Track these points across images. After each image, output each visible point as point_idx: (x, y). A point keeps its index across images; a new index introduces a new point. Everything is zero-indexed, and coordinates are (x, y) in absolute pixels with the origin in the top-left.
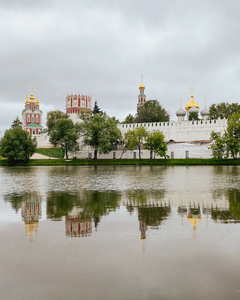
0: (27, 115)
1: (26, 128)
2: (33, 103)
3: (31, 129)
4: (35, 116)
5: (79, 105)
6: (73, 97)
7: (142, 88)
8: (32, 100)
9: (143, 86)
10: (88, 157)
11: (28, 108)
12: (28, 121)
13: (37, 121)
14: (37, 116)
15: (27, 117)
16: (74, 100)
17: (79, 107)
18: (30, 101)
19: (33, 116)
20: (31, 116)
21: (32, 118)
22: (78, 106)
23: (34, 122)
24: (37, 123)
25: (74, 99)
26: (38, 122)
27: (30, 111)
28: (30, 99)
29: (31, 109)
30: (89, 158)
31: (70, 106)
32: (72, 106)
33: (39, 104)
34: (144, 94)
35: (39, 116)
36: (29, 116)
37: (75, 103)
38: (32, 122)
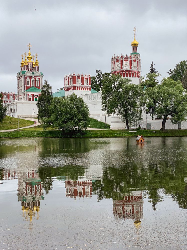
0: (26, 78)
1: (27, 94)
2: (31, 63)
3: (33, 95)
4: (35, 79)
5: (131, 68)
6: (123, 58)
7: (135, 44)
8: (30, 60)
9: (136, 43)
10: (145, 127)
11: (26, 70)
12: (27, 85)
13: (37, 85)
14: (37, 79)
15: (26, 80)
16: (125, 62)
17: (131, 70)
18: (28, 60)
19: (33, 79)
20: (31, 78)
21: (32, 81)
22: (129, 68)
23: (34, 86)
24: (37, 87)
25: (124, 60)
26: (39, 86)
27: (29, 73)
28: (28, 58)
29: (30, 70)
30: (147, 129)
31: (120, 69)
32: (122, 68)
33: (38, 65)
34: (138, 52)
35: (39, 79)
36: (28, 79)
37: (126, 65)
38: (32, 86)
